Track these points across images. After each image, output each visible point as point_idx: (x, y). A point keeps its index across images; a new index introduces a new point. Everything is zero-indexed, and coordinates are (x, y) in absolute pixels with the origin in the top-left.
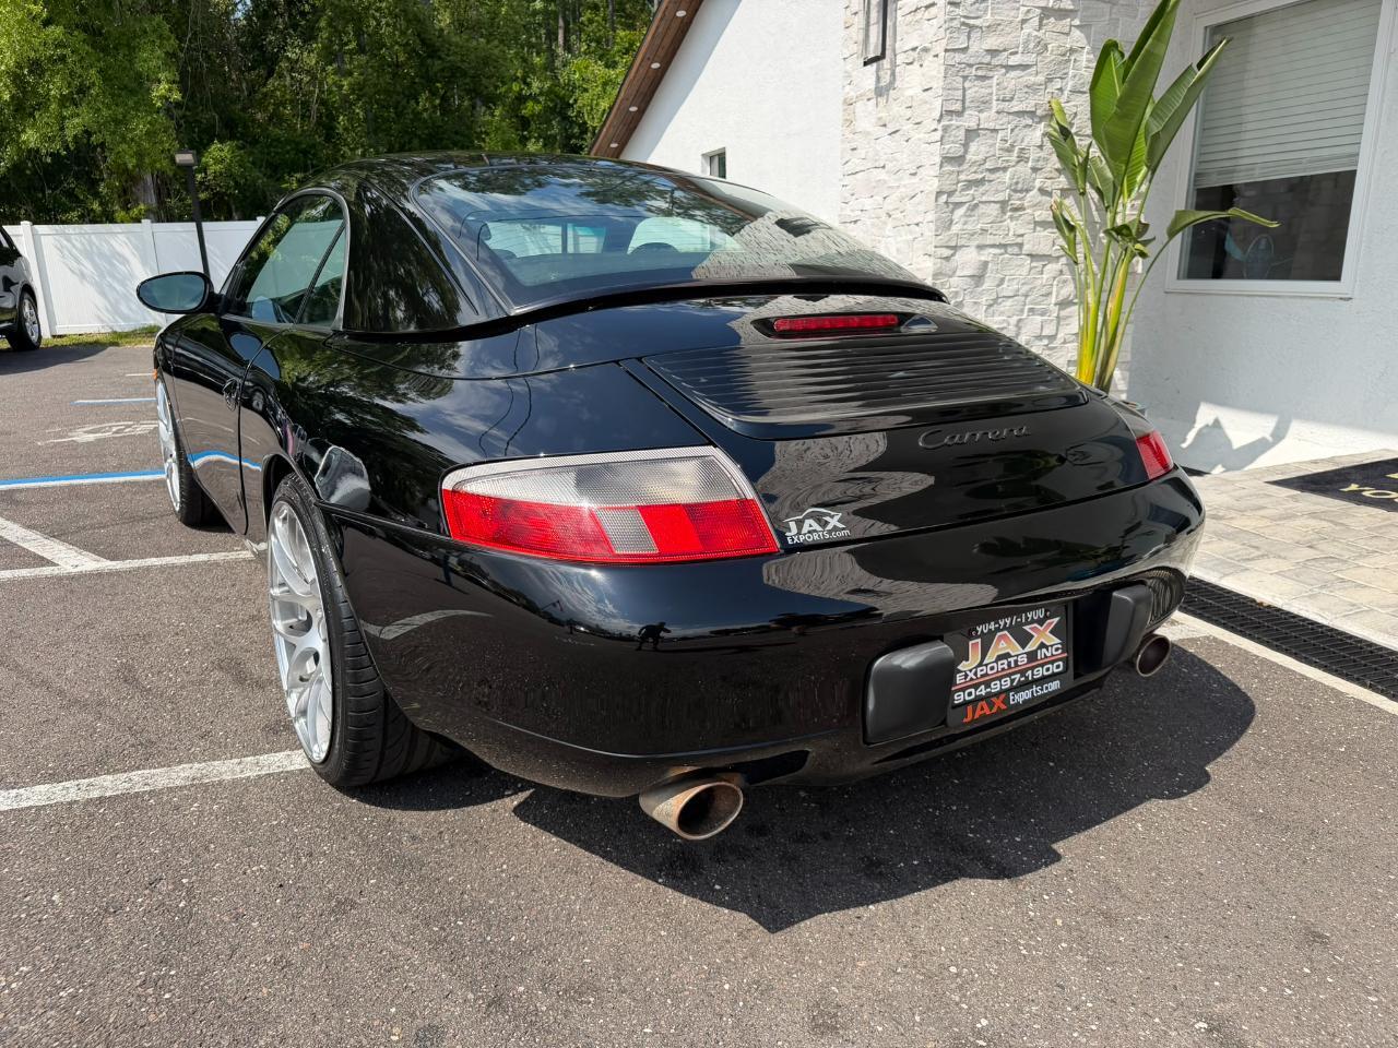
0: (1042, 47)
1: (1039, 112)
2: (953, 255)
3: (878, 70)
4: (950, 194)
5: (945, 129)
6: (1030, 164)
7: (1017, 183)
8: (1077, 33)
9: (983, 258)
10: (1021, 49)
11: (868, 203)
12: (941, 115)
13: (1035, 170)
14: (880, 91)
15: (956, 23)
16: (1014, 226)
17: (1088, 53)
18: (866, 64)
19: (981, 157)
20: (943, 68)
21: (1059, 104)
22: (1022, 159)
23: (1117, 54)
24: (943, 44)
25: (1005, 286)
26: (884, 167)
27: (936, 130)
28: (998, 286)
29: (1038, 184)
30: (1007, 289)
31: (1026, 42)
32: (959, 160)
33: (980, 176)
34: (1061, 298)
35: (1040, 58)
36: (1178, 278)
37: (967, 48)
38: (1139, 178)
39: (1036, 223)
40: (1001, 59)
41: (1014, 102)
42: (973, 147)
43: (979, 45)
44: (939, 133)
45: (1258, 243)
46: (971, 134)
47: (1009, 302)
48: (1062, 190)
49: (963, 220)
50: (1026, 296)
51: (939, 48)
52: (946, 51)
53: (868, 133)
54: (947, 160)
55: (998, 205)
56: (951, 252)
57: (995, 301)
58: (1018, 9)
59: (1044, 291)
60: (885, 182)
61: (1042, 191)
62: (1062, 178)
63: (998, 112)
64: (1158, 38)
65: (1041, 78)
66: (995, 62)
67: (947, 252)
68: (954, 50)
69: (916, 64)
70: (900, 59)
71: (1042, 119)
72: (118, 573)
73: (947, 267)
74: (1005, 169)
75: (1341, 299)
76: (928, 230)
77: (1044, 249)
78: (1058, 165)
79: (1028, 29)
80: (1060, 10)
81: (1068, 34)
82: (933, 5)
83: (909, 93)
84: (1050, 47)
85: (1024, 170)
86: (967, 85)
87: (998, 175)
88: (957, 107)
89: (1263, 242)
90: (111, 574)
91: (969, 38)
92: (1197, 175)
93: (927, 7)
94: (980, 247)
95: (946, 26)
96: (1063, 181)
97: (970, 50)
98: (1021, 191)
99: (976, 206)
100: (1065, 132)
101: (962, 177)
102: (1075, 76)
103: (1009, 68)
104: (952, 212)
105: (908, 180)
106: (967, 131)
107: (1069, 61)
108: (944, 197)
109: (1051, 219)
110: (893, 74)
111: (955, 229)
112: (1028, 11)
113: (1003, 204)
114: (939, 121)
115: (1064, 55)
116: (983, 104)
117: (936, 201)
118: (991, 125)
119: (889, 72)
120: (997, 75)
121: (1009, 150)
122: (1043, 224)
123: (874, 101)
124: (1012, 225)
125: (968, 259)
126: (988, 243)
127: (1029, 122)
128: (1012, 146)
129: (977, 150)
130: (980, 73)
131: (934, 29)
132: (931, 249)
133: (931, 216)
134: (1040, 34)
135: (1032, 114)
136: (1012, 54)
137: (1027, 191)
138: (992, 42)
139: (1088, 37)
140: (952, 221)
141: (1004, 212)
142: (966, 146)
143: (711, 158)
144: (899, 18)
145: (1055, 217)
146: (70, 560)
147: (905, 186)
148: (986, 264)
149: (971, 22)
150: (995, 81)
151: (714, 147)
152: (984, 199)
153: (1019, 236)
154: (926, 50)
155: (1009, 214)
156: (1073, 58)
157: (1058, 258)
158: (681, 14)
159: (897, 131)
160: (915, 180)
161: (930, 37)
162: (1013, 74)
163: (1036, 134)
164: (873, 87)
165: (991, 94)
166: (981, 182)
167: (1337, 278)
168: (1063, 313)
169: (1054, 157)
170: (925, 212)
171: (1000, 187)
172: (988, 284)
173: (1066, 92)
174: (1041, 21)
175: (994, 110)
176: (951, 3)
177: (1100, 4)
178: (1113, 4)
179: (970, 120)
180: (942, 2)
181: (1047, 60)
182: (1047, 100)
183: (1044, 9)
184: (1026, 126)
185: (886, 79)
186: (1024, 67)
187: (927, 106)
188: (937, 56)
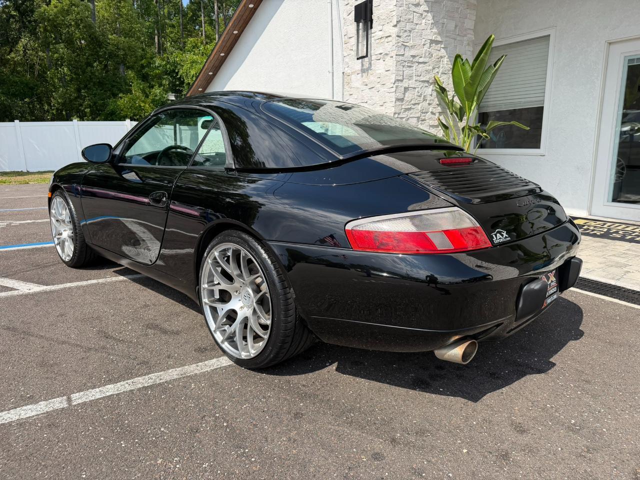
0: (431, 55)
1: (430, 81)
3: (362, 63)
4: (399, 114)
5: (397, 87)
6: (427, 102)
7: (423, 109)
8: (443, 50)
10: (423, 56)
12: (395, 82)
13: (429, 104)
14: (363, 71)
15: (400, 44)
17: (447, 58)
18: (358, 59)
19: (410, 99)
20: (395, 62)
21: (438, 78)
22: (425, 100)
23: (460, 60)
24: (395, 52)
26: (366, 102)
27: (393, 87)
29: (430, 110)
31: (425, 53)
32: (402, 100)
33: (410, 107)
35: (430, 59)
37: (404, 54)
38: (473, 108)
39: (430, 126)
40: (416, 59)
41: (421, 77)
42: (407, 95)
43: (409, 53)
44: (394, 90)
46: (406, 89)
48: (439, 113)
51: (393, 54)
52: (396, 55)
53: (358, 88)
54: (398, 100)
55: (416, 119)
58: (422, 40)
61: (433, 113)
62: (439, 108)
63: (416, 81)
64: (486, 54)
65: (431, 68)
66: (414, 60)
68: (399, 55)
69: (381, 61)
70: (374, 58)
71: (431, 84)
72: (51, 292)
74: (418, 104)
75: (541, 155)
78: (438, 103)
79: (426, 47)
80: (436, 41)
81: (439, 51)
82: (390, 36)
83: (379, 71)
84: (433, 56)
85: (425, 104)
86: (404, 69)
87: (416, 106)
88: (401, 78)
90: (46, 292)
91: (404, 50)
92: (479, 108)
93: (387, 37)
95: (396, 45)
96: (439, 109)
98: (424, 113)
99: (408, 118)
100: (443, 90)
101: (403, 107)
102: (443, 67)
103: (419, 63)
106: (405, 88)
107: (440, 61)
109: (436, 124)
110: (370, 64)
112: (426, 41)
113: (418, 118)
114: (394, 84)
115: (439, 59)
116: (411, 77)
118: (413, 86)
119: (368, 63)
120: (415, 65)
121: (420, 96)
123: (361, 74)
127: (427, 85)
128: (421, 94)
129: (409, 96)
130: (409, 65)
131: (390, 46)
134: (430, 50)
135: (428, 82)
136: (420, 57)
137: (427, 113)
138: (413, 52)
139: (446, 52)
141: (418, 122)
142: (404, 94)
144: (373, 41)
145: (439, 123)
146: (25, 288)
149: (405, 44)
150: (414, 68)
152: (411, 116)
154: (387, 54)
155: (420, 122)
156: (442, 60)
158: (236, 32)
159: (373, 87)
160: (382, 108)
161: (389, 49)
162: (421, 65)
163: (430, 90)
164: (360, 69)
165: (413, 73)
166: (409, 109)
167: (539, 148)
169: (436, 99)
171: (417, 111)
173: (440, 74)
174: (430, 45)
175: (414, 80)
176: (398, 36)
177: (452, 40)
178: (455, 39)
179: (405, 84)
180: (394, 35)
181: (433, 60)
182: (433, 76)
183: (431, 40)
184: (426, 86)
185: (366, 65)
186: (424, 63)
187: (388, 77)
188: (392, 57)
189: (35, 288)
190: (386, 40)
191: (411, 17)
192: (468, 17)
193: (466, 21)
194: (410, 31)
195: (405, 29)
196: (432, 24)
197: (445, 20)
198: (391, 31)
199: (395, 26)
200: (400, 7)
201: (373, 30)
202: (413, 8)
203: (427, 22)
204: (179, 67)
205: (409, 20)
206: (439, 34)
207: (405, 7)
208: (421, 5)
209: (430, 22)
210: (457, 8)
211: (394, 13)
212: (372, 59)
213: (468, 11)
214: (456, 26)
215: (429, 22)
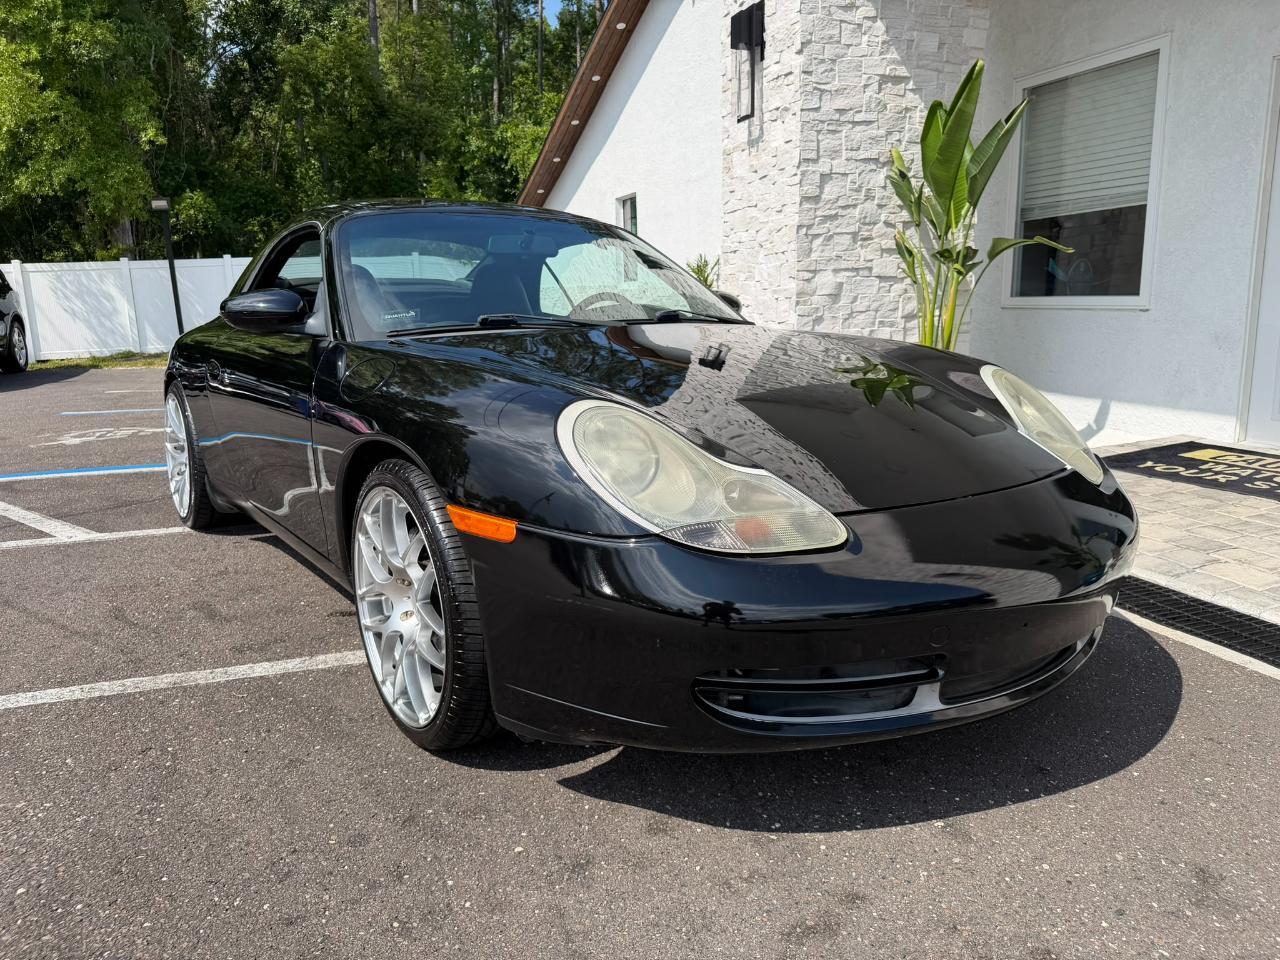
0: (882, 107)
1: (881, 159)
2: (813, 277)
3: (749, 126)
4: (809, 227)
5: (803, 174)
6: (876, 202)
7: (865, 217)
8: (910, 95)
9: (839, 280)
10: (864, 109)
11: (744, 236)
12: (800, 163)
13: (880, 206)
14: (753, 143)
16: (865, 253)
17: (921, 111)
18: (739, 121)
19: (834, 196)
20: (800, 124)
21: (898, 152)
22: (869, 197)
23: (941, 110)
24: (799, 105)
25: (857, 303)
26: (756, 206)
27: (796, 175)
28: (852, 303)
29: (883, 218)
30: (860, 306)
31: (870, 102)
32: (816, 199)
33: (834, 212)
34: (906, 312)
35: (880, 115)
36: (1012, 296)
37: (820, 108)
38: (963, 212)
39: (883, 251)
40: (848, 116)
41: (861, 152)
42: (827, 188)
43: (829, 105)
44: (799, 177)
45: (1078, 266)
46: (825, 178)
47: (862, 317)
48: (904, 223)
49: (820, 248)
50: (877, 311)
51: (796, 108)
52: (802, 110)
53: (742, 179)
54: (805, 199)
55: (850, 236)
56: (811, 275)
57: (850, 315)
58: (861, 76)
59: (891, 307)
60: (757, 219)
61: (888, 224)
62: (904, 213)
63: (847, 159)
64: (967, 99)
65: (882, 132)
66: (843, 119)
67: (808, 275)
68: (809, 110)
69: (779, 122)
70: (767, 116)
71: (884, 164)
72: (106, 542)
73: (809, 287)
74: (855, 206)
75: (1141, 310)
76: (792, 257)
77: (891, 271)
78: (900, 202)
79: (869, 92)
80: (895, 76)
81: (903, 96)
82: (791, 73)
83: (774, 144)
84: (888, 106)
85: (871, 206)
86: (820, 138)
87: (849, 211)
88: (813, 155)
89: (1082, 265)
90: (99, 543)
91: (821, 100)
92: (1023, 210)
93: (786, 75)
94: (836, 271)
95: (801, 90)
96: (905, 215)
97: (822, 110)
98: (869, 224)
99: (831, 236)
100: (903, 175)
101: (819, 213)
102: (910, 130)
103: (855, 123)
104: (811, 242)
105: (775, 217)
106: (822, 175)
107: (905, 117)
108: (804, 230)
109: (895, 247)
110: (762, 129)
111: (814, 256)
112: (869, 78)
113: (854, 235)
114: (798, 167)
115: (901, 113)
116: (835, 153)
117: (797, 233)
118: (842, 170)
119: (758, 127)
120: (845, 129)
121: (858, 190)
122: (889, 251)
123: (747, 151)
124: (862, 252)
125: (826, 281)
126: (843, 267)
127: (874, 167)
128: (860, 187)
129: (831, 191)
130: (831, 128)
131: (792, 92)
132: (794, 273)
133: (793, 246)
134: (880, 96)
135: (876, 160)
136: (857, 112)
137: (875, 224)
138: (840, 103)
140: (811, 250)
141: (855, 242)
142: (821, 187)
143: (624, 202)
144: (765, 84)
145: (897, 244)
146: (65, 533)
147: (773, 221)
148: (841, 285)
149: (822, 87)
150: (843, 134)
151: (626, 192)
152: (838, 230)
153: (869, 261)
154: (786, 109)
155: (859, 243)
156: (908, 115)
157: (903, 279)
158: (596, 78)
159: (765, 176)
160: (781, 216)
161: (789, 99)
162: (858, 128)
163: (880, 177)
164: (746, 140)
165: (841, 145)
166: (835, 217)
167: (1136, 292)
168: (909, 325)
169: (895, 196)
170: (788, 242)
171: (851, 221)
172: (844, 301)
173: (904, 143)
174: (880, 85)
175: (844, 158)
176: (805, 72)
177: (929, 72)
178: (940, 72)
179: (824, 166)
180: (797, 72)
181: (887, 117)
182: (888, 149)
183: (883, 76)
184: (871, 171)
185: (756, 133)
186: (867, 123)
187: (788, 155)
188: (795, 114)
189: (81, 535)
190: (786, 81)
191: (836, 32)
192: (971, 23)
193: (966, 32)
194: (833, 61)
195: (821, 57)
196: (884, 43)
197: (915, 33)
198: (793, 63)
199: (800, 52)
200: (811, 13)
201: (766, 62)
202: (840, 15)
203: (873, 39)
204: (510, 148)
205: (831, 38)
206: (902, 63)
207: (820, 14)
208: (858, 8)
209: (880, 39)
210: (943, 7)
211: (797, 26)
212: (765, 119)
213: (971, 11)
214: (941, 45)
215: (877, 40)
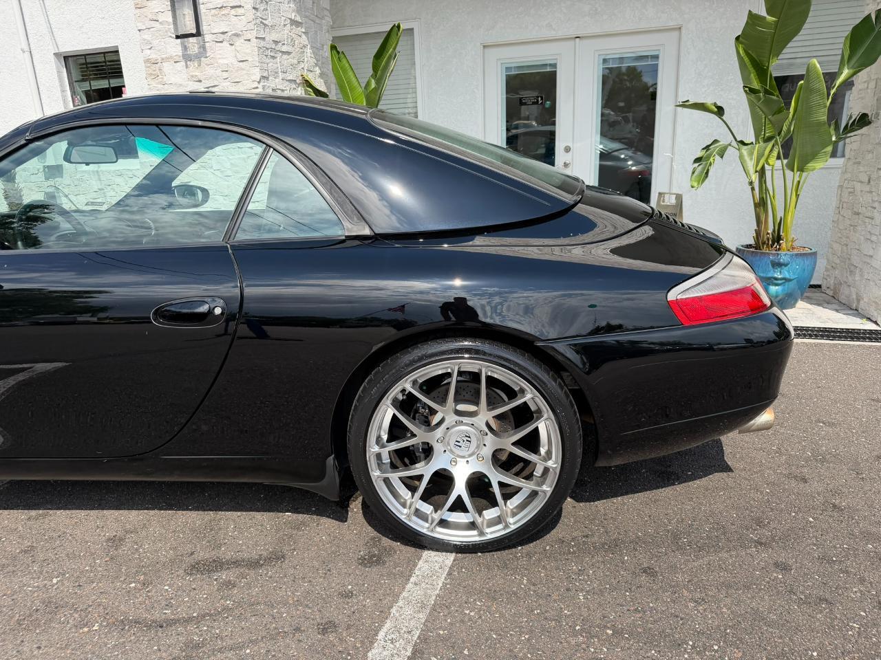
0: (293, 42)
1: (298, 81)
3: (183, 42)
8: (304, 36)
10: (286, 42)
12: (260, 79)
14: (191, 57)
15: (257, 21)
17: (310, 49)
18: (178, 37)
20: (255, 48)
21: (306, 76)
24: (254, 33)
27: (257, 88)
31: (288, 38)
35: (293, 49)
40: (279, 47)
41: (288, 74)
43: (270, 37)
51: (252, 35)
52: (256, 38)
58: (281, 18)
63: (282, 79)
65: (295, 61)
66: (276, 48)
68: (260, 38)
70: (209, 38)
71: (299, 85)
79: (287, 30)
80: (296, 21)
81: (301, 36)
82: (240, 6)
83: (225, 61)
84: (296, 43)
86: (268, 61)
88: (265, 74)
91: (265, 32)
93: (233, 7)
95: (254, 22)
97: (266, 39)
102: (308, 62)
103: (283, 53)
107: (304, 52)
110: (203, 48)
112: (285, 20)
114: (259, 82)
115: (302, 48)
116: (277, 74)
118: (281, 87)
119: (198, 46)
120: (279, 56)
123: (183, 64)
127: (294, 86)
130: (272, 54)
131: (243, 22)
134: (291, 34)
135: (294, 82)
136: (283, 44)
138: (274, 36)
139: (308, 39)
149: (264, 22)
150: (278, 60)
154: (237, 35)
161: (240, 27)
162: (285, 57)
164: (179, 53)
165: (278, 68)
173: (305, 71)
174: (291, 27)
176: (254, 8)
177: (311, 22)
178: (314, 22)
179: (271, 83)
180: (249, 6)
181: (296, 50)
182: (300, 74)
183: (291, 20)
185: (194, 49)
186: (288, 53)
187: (245, 72)
188: (249, 40)
190: (233, 12)
194: (267, 3)
206: (298, 12)
